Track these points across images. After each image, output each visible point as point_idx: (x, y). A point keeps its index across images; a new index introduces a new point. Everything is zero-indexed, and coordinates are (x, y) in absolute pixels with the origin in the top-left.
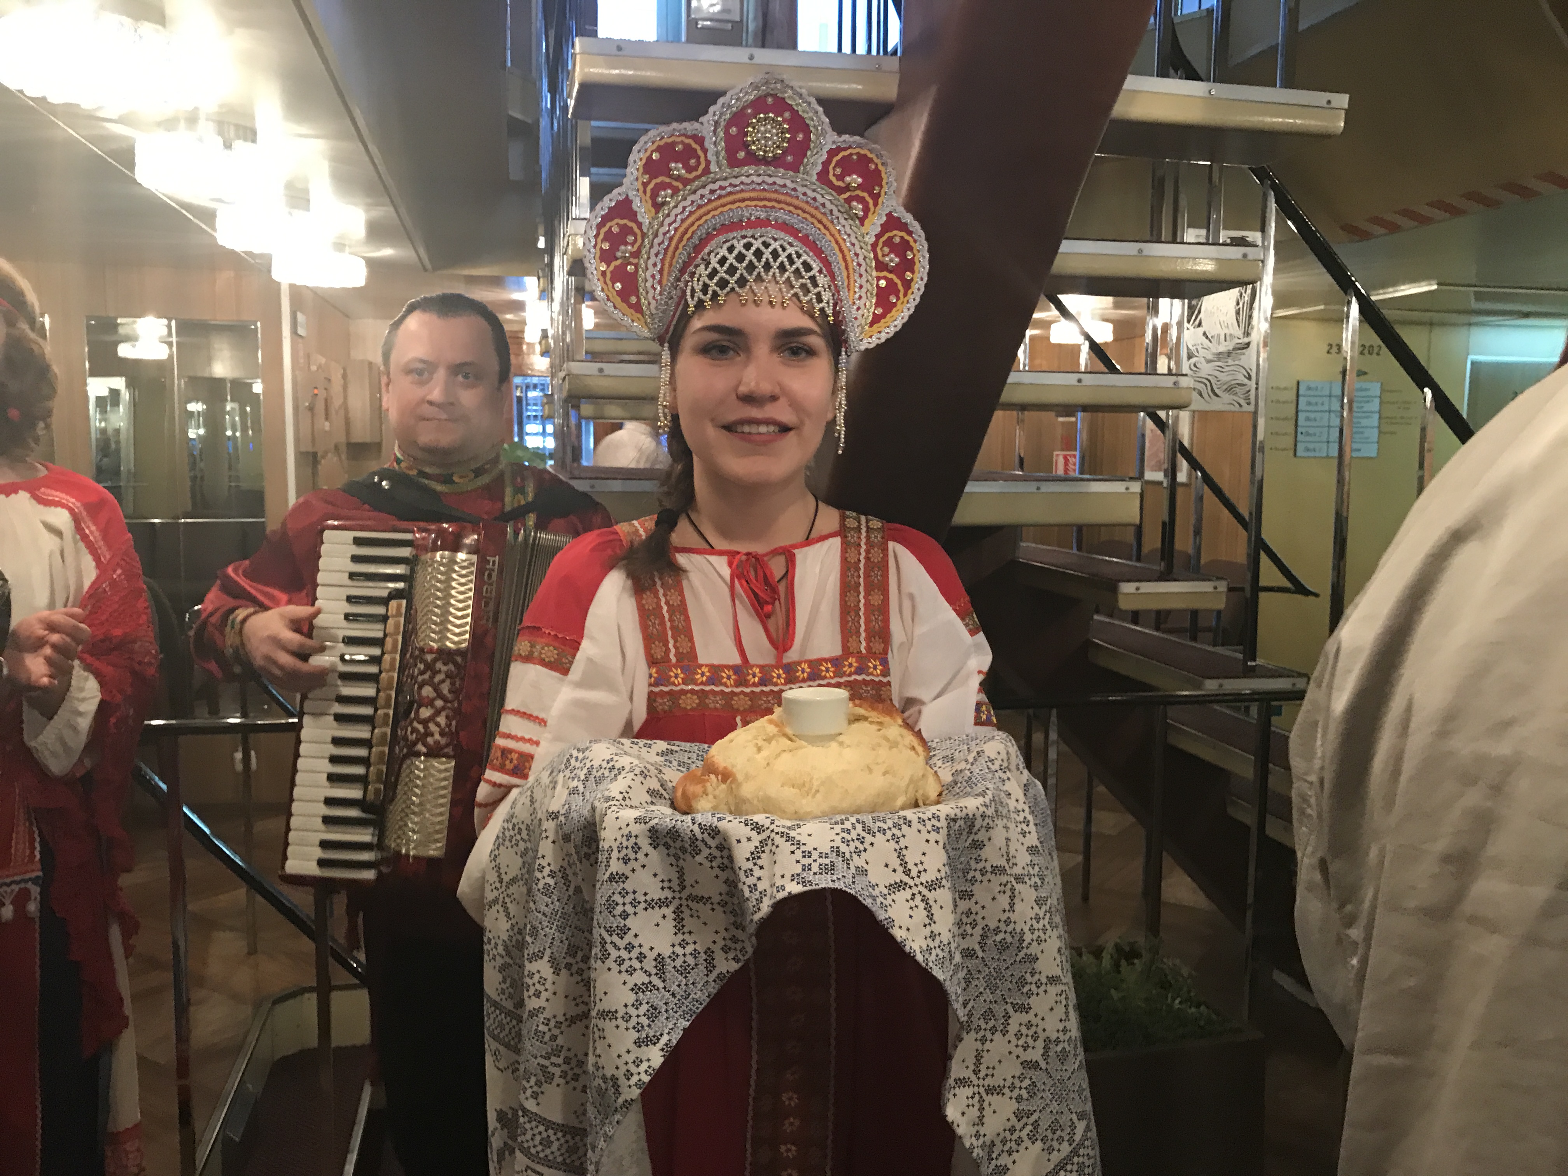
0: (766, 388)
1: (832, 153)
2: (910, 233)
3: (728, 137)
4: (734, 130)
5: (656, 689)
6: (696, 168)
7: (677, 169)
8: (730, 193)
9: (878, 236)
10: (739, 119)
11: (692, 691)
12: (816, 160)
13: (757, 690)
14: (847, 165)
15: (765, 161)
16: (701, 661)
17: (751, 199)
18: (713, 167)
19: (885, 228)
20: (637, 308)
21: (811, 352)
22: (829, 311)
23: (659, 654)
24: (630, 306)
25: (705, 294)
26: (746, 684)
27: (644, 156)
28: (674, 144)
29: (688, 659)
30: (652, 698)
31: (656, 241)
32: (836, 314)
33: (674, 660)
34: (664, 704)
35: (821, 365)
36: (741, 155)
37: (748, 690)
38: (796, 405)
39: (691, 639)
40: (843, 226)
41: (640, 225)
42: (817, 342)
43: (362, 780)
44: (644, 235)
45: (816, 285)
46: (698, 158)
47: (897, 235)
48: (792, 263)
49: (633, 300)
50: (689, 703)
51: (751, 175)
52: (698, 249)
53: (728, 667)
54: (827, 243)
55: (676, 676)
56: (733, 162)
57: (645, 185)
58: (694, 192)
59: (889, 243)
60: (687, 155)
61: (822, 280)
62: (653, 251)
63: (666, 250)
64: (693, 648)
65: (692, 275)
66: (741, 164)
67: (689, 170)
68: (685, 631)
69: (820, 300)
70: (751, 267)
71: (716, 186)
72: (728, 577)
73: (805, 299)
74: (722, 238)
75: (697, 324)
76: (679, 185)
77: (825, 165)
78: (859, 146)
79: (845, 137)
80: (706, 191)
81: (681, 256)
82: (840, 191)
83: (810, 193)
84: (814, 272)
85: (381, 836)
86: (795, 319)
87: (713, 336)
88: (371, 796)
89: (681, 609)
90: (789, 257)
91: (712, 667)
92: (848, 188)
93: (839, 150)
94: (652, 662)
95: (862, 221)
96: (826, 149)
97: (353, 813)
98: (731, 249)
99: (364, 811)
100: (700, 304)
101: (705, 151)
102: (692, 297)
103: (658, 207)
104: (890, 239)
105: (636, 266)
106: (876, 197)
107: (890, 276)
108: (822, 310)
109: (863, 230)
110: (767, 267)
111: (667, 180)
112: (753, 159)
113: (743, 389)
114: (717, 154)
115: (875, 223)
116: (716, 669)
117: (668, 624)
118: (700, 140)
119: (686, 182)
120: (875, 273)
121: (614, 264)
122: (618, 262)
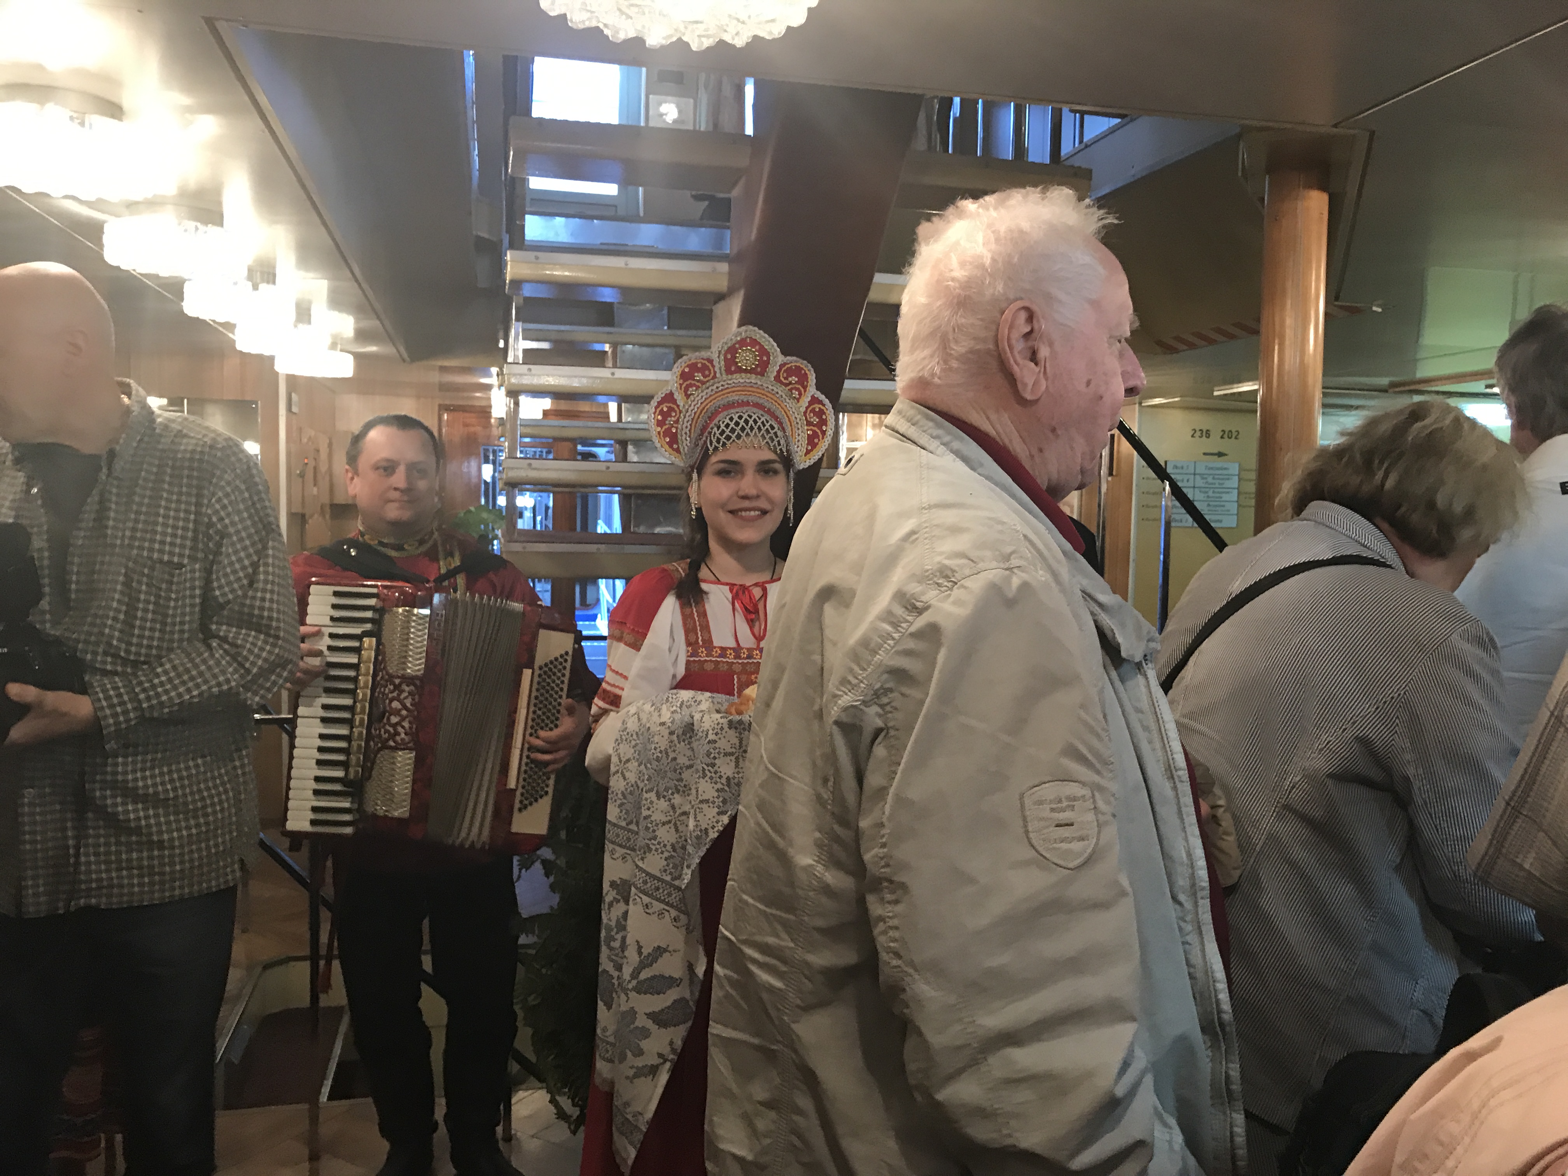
0: (753, 492)
1: (781, 366)
2: (824, 405)
3: (726, 359)
4: (729, 356)
5: (692, 659)
6: (709, 376)
7: (699, 376)
8: (728, 388)
9: (807, 408)
10: (732, 350)
11: (711, 661)
12: (773, 370)
13: (745, 661)
14: (790, 372)
15: (746, 371)
16: (715, 644)
17: (738, 391)
18: (718, 375)
19: (811, 403)
20: (678, 451)
21: (776, 472)
22: (784, 450)
23: (693, 639)
24: (673, 449)
25: (719, 443)
26: (740, 658)
27: (680, 370)
28: (696, 363)
29: (708, 643)
30: (688, 663)
31: (688, 414)
32: (788, 451)
33: (701, 643)
34: (695, 668)
35: (781, 479)
36: (733, 368)
37: (740, 661)
38: (770, 501)
39: (709, 632)
40: (790, 404)
41: (678, 406)
42: (778, 466)
43: (345, 765)
44: (681, 412)
45: (777, 437)
46: (710, 371)
47: (817, 407)
48: (764, 426)
49: (675, 446)
50: (709, 667)
51: (739, 378)
52: (711, 418)
53: (730, 649)
54: (780, 413)
55: (702, 652)
56: (729, 371)
57: (681, 385)
58: (708, 388)
59: (813, 411)
60: (704, 369)
61: (780, 433)
62: (686, 420)
63: (693, 419)
64: (710, 637)
65: (710, 433)
66: (732, 373)
67: (705, 376)
68: (706, 628)
69: (779, 445)
70: (743, 429)
71: (719, 385)
72: (730, 599)
73: (772, 445)
74: (725, 413)
75: (714, 459)
76: (699, 384)
77: (779, 372)
78: (796, 362)
79: (789, 358)
80: (714, 387)
81: (701, 422)
82: (786, 385)
83: (770, 387)
84: (776, 429)
85: (361, 803)
86: (768, 455)
87: (722, 465)
88: (352, 776)
89: (704, 615)
90: (763, 423)
91: (722, 648)
92: (790, 383)
93: (785, 364)
94: (689, 644)
95: (798, 400)
96: (779, 364)
97: (338, 787)
98: (731, 419)
99: (345, 786)
100: (716, 449)
101: (713, 366)
102: (711, 445)
103: (688, 396)
104: (814, 409)
105: (677, 428)
106: (805, 388)
107: (815, 429)
108: (781, 450)
109: (799, 405)
110: (752, 428)
111: (693, 382)
112: (740, 370)
113: (741, 493)
114: (720, 369)
115: (805, 400)
116: (724, 649)
117: (698, 623)
118: (711, 361)
119: (703, 383)
120: (806, 428)
121: (664, 428)
122: (667, 427)
